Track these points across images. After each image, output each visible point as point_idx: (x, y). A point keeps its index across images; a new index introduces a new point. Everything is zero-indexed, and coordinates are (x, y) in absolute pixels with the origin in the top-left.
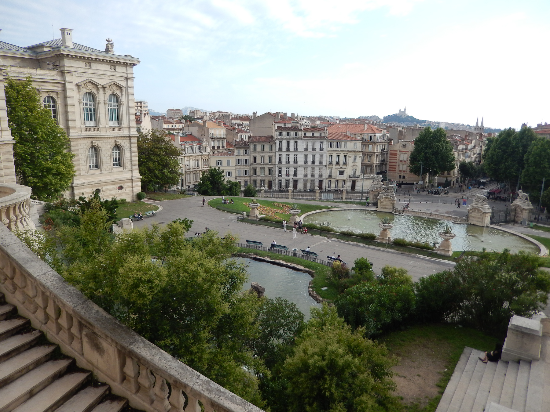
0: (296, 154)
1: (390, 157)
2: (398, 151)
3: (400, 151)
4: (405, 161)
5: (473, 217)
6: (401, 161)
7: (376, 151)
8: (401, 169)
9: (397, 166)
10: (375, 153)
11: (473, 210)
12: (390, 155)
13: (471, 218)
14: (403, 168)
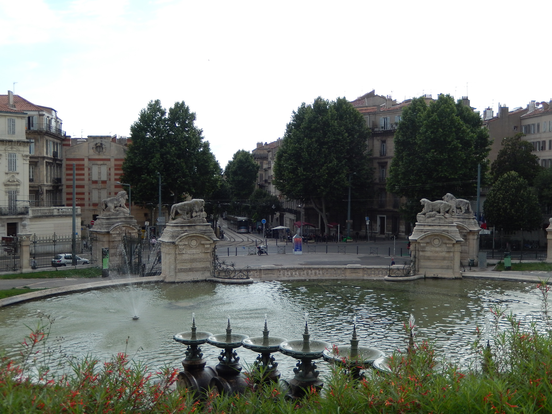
1: (67, 175)
2: (86, 160)
3: (90, 160)
4: (104, 182)
5: (429, 259)
6: (95, 182)
7: (45, 155)
8: (95, 199)
9: (86, 194)
10: (44, 158)
11: (427, 240)
12: (67, 169)
13: (423, 263)
14: (100, 198)
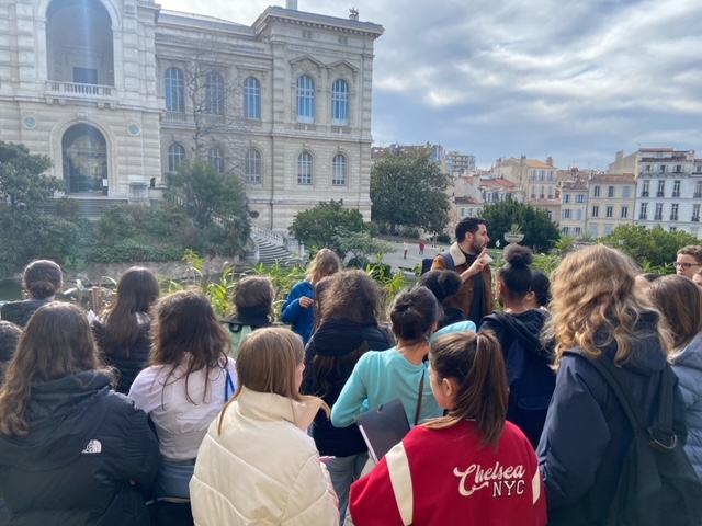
0: (676, 202)
